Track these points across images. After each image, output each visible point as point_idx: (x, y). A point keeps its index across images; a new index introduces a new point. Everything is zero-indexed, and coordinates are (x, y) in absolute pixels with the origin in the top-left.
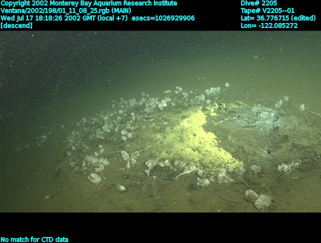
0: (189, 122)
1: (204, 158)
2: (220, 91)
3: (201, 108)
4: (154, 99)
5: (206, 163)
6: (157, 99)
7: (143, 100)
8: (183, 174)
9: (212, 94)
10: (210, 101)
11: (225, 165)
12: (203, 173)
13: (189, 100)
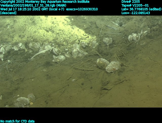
1: (58, 37)
8: (38, 54)
11: (79, 41)
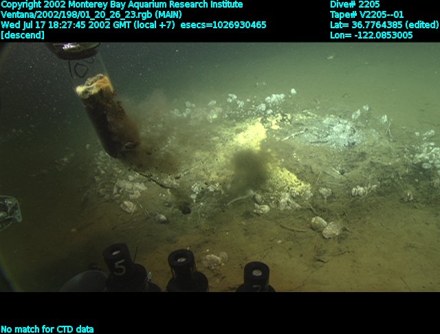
2: (284, 98)
7: (188, 111)
10: (271, 111)
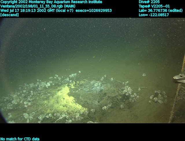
0: (61, 93)
1: (69, 109)
2: (76, 75)
3: (67, 85)
4: (43, 83)
5: (70, 112)
6: (45, 82)
7: (38, 83)
8: (58, 119)
9: (72, 77)
10: (71, 81)
11: (79, 111)
12: (69, 117)
13: (61, 81)
